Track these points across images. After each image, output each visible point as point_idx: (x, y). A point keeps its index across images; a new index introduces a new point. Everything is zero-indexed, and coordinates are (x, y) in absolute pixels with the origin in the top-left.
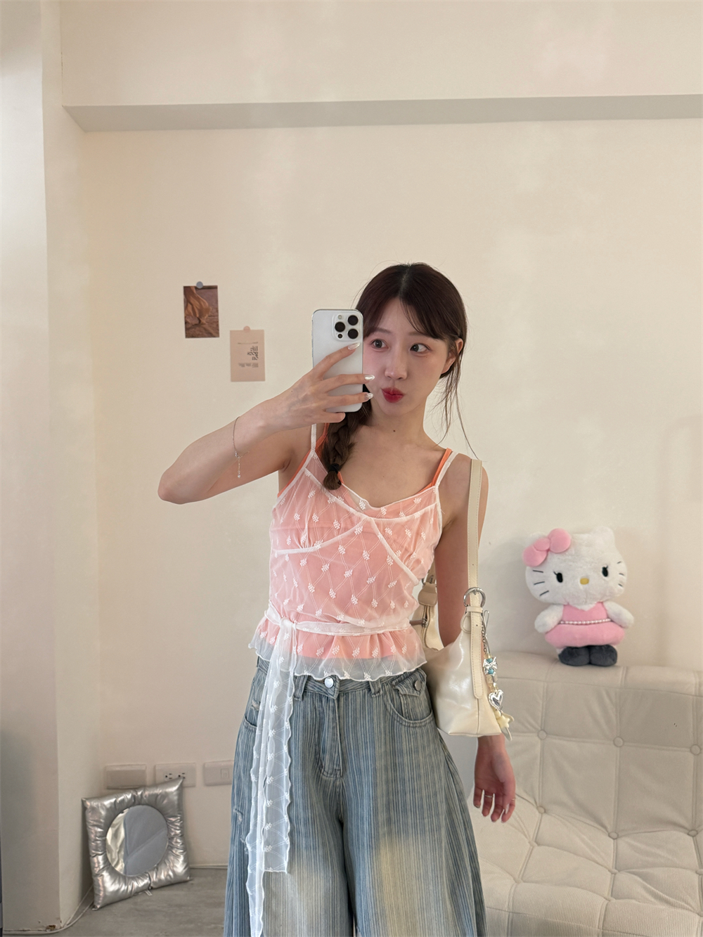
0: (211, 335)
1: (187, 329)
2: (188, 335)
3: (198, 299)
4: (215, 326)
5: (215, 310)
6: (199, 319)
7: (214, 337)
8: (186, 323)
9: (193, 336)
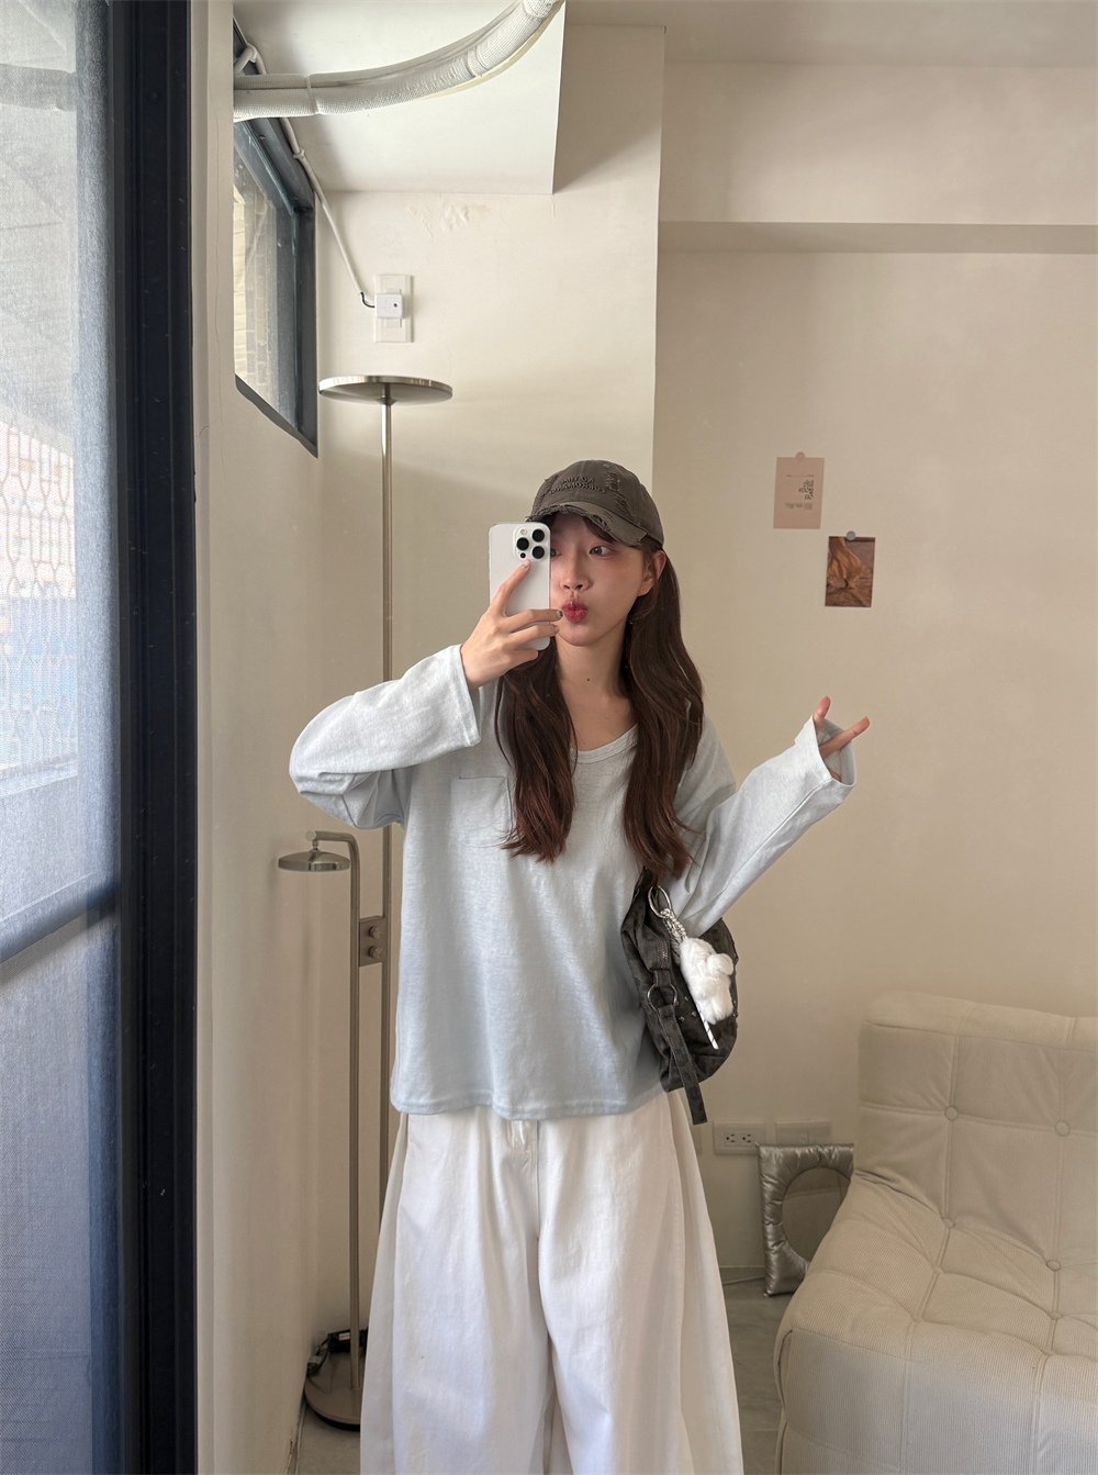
0: (860, 604)
1: (828, 594)
2: (827, 604)
3: (848, 556)
4: (866, 592)
5: (868, 571)
6: (846, 582)
7: (864, 606)
8: (828, 585)
9: (835, 604)
